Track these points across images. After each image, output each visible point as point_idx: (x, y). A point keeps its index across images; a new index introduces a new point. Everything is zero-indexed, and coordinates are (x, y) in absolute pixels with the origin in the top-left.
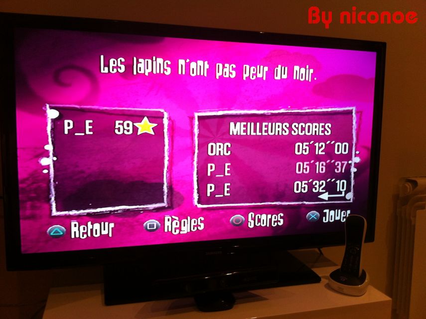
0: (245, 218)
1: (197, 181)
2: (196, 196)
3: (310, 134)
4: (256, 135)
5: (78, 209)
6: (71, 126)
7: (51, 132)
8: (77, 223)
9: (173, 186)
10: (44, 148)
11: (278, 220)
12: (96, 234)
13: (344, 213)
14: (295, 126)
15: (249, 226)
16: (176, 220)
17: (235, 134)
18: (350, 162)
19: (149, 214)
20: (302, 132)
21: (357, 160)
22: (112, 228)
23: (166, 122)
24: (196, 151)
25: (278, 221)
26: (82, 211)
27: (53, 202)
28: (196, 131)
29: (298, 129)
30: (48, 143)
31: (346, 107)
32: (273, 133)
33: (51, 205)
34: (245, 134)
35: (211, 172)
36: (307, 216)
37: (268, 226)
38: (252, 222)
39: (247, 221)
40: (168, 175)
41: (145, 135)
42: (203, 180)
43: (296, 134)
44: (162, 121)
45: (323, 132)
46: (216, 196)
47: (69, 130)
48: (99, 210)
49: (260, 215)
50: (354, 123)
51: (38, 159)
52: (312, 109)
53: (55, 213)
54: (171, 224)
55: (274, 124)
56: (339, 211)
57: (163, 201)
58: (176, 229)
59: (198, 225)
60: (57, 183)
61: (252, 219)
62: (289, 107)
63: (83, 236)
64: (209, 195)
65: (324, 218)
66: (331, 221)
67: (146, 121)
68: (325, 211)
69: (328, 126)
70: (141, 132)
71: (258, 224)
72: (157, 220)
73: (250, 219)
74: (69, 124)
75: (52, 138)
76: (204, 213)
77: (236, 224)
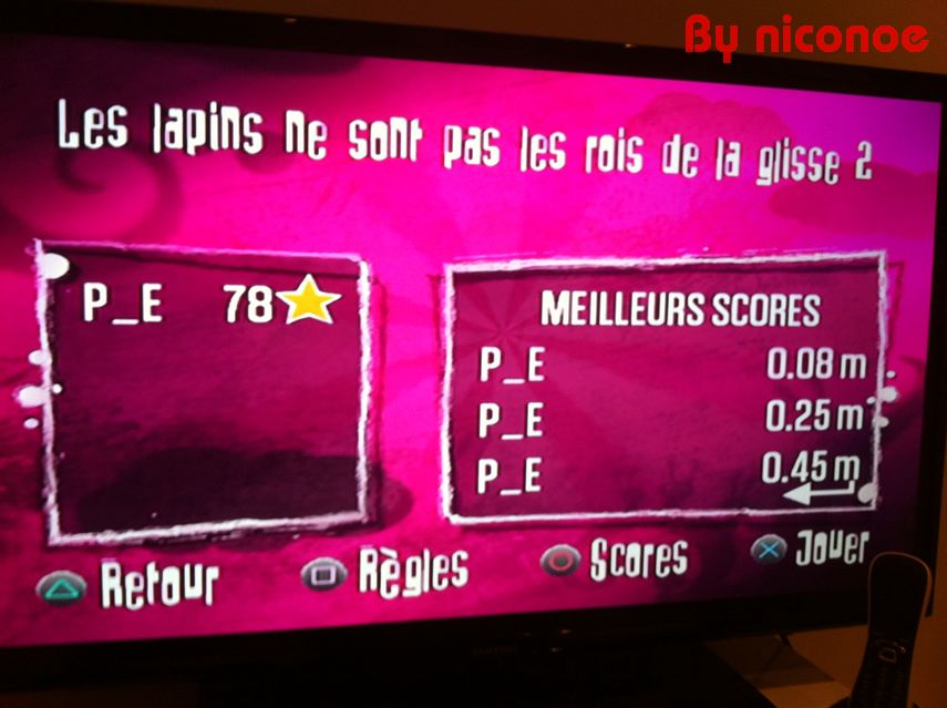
0: (581, 552)
1: (451, 450)
2: (446, 493)
3: (763, 322)
4: (614, 325)
5: (120, 528)
6: (103, 301)
7: (47, 315)
8: (117, 567)
9: (385, 466)
10: (26, 359)
11: (674, 559)
12: (170, 595)
13: (853, 540)
14: (722, 301)
15: (593, 575)
16: (388, 557)
17: (556, 321)
18: (870, 401)
19: (317, 541)
20: (740, 318)
21: (889, 394)
22: (214, 582)
23: (364, 288)
24: (449, 369)
25: (672, 563)
26: (130, 535)
27: (53, 506)
28: (448, 313)
29: (728, 310)
30: (38, 346)
31: (859, 249)
32: (660, 321)
33: (45, 518)
34: (583, 322)
35: (489, 428)
36: (753, 549)
37: (645, 574)
38: (603, 565)
39: (587, 562)
40: (369, 437)
41: (308, 324)
42: (467, 449)
43: (725, 322)
44: (355, 286)
45: (798, 317)
46: (504, 493)
47: (96, 310)
48: (177, 531)
49: (622, 547)
50: (883, 293)
51: (12, 391)
52: (768, 254)
53: (56, 537)
54: (376, 571)
55: (663, 296)
56: (841, 533)
57: (352, 506)
58: (390, 583)
59: (451, 574)
60: (62, 455)
61: (601, 556)
62: (706, 249)
63: (134, 602)
64: (482, 489)
65: (799, 554)
66: (817, 562)
67: (309, 284)
68: (801, 534)
69: (812, 303)
70: (295, 315)
71: (617, 569)
72: (337, 558)
73: (595, 557)
74: (96, 295)
75: (49, 332)
76: (467, 541)
77: (558, 569)
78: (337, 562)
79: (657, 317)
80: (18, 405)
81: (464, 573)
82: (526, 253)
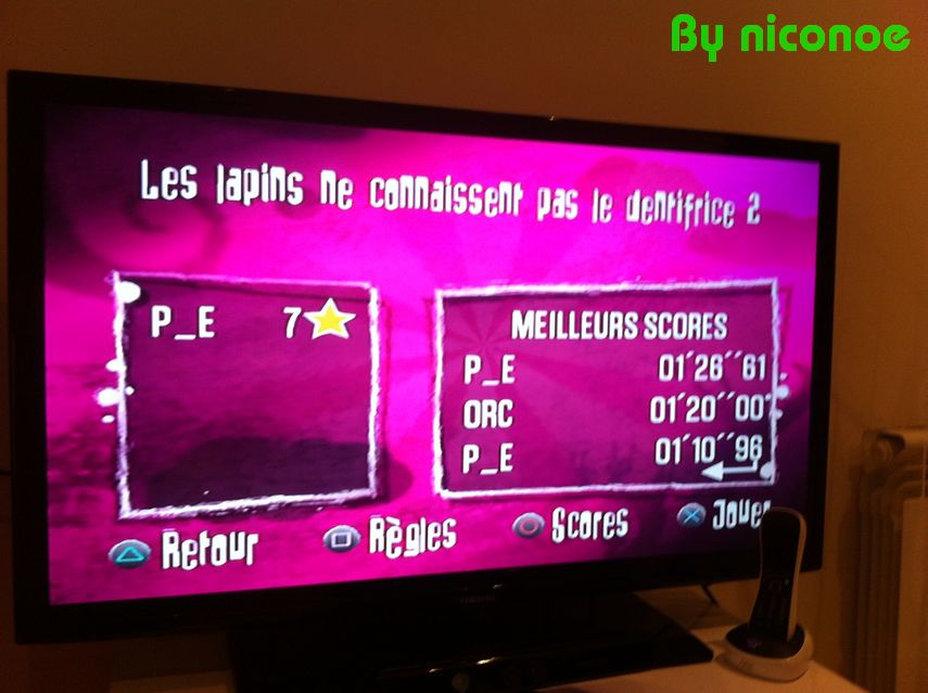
0: (545, 520)
1: (442, 439)
2: (438, 471)
4: (569, 338)
5: (177, 505)
6: (167, 320)
7: (123, 333)
8: (176, 535)
9: (391, 450)
10: (105, 367)
11: (617, 524)
12: (218, 559)
13: (758, 508)
14: (651, 319)
15: (554, 538)
16: (392, 525)
17: (523, 336)
18: (768, 397)
19: (336, 513)
20: (665, 332)
21: (782, 392)
22: (254, 546)
23: (374, 310)
24: (439, 373)
25: (616, 527)
26: (188, 510)
27: (124, 487)
28: (439, 329)
29: (656, 326)
30: (113, 356)
31: (757, 277)
32: (604, 335)
33: (118, 495)
34: (544, 336)
36: (679, 515)
37: (595, 536)
38: (562, 529)
39: (549, 527)
40: (378, 428)
41: (329, 339)
42: (454, 435)
43: (653, 336)
44: (367, 309)
45: (710, 332)
46: (484, 472)
47: (161, 328)
49: (576, 514)
51: (93, 393)
52: (687, 282)
53: (127, 512)
54: (384, 535)
55: (606, 314)
56: (748, 502)
57: (366, 485)
58: (394, 546)
59: (442, 538)
61: (560, 523)
62: (639, 277)
63: (189, 563)
64: (466, 469)
65: (715, 519)
66: (730, 525)
67: (330, 307)
68: (717, 503)
69: (721, 320)
70: (319, 332)
71: (573, 532)
72: (352, 526)
73: (555, 523)
74: (162, 316)
75: (123, 345)
76: (455, 511)
77: (527, 533)
78: (352, 529)
79: (601, 331)
80: (99, 407)
81: (452, 537)
82: (500, 281)
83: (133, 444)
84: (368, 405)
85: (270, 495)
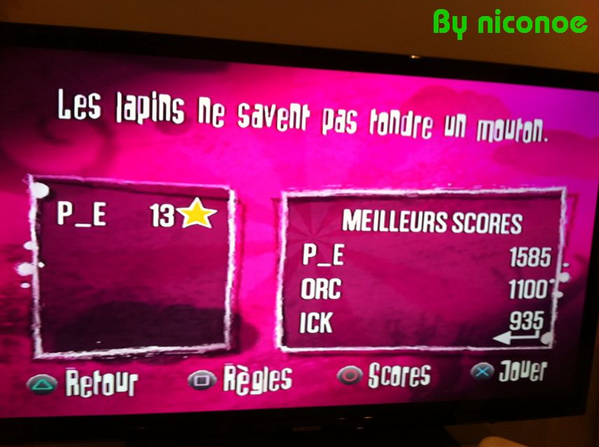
0: (363, 371)
1: (283, 307)
2: (279, 332)
3: (485, 231)
4: (389, 231)
5: (77, 350)
6: (69, 212)
7: (36, 221)
8: (75, 372)
9: (242, 315)
10: (23, 246)
11: (422, 376)
12: (108, 391)
13: (537, 366)
14: (458, 218)
15: (370, 385)
16: (243, 371)
17: (352, 229)
18: (552, 281)
19: (199, 360)
20: (470, 228)
21: (564, 277)
22: (135, 382)
23: (232, 206)
24: (283, 258)
25: (421, 378)
26: (84, 354)
27: (38, 335)
28: (284, 223)
29: (463, 223)
30: (29, 239)
31: (550, 186)
32: (418, 230)
33: (33, 342)
34: (369, 229)
36: (472, 371)
37: (403, 385)
38: (376, 378)
39: (366, 376)
40: (233, 297)
41: (196, 228)
42: (295, 306)
43: (460, 230)
44: (226, 205)
45: (507, 228)
47: (65, 218)
49: (389, 368)
50: (563, 214)
51: (14, 266)
53: (40, 354)
54: (234, 379)
55: (421, 213)
56: (528, 363)
57: (222, 340)
58: (243, 386)
59: (281, 382)
61: (376, 373)
63: (86, 394)
64: (302, 331)
65: (501, 374)
66: (513, 380)
67: (197, 204)
68: (504, 363)
69: (517, 219)
70: (188, 222)
71: (385, 382)
72: (210, 371)
73: (372, 374)
74: (65, 209)
75: (36, 231)
76: (292, 362)
77: (349, 380)
78: (210, 373)
79: (416, 226)
80: (19, 276)
81: (289, 382)
82: (335, 186)
83: (44, 305)
84: (225, 280)
85: (147, 345)
